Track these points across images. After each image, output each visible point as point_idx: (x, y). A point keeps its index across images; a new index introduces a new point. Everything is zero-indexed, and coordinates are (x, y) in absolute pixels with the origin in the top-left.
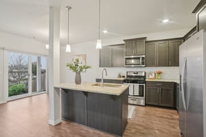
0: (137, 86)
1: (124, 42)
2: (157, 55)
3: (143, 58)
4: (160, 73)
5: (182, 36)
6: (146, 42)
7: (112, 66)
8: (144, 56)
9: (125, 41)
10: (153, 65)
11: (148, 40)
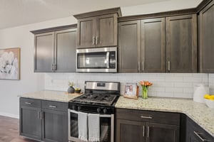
0: (95, 118)
1: (75, 21)
2: (141, 47)
3: (112, 53)
4: (147, 86)
5: (195, 6)
6: (121, 20)
7: (56, 69)
8: (114, 49)
9: (75, 16)
10: (133, 68)
11: (124, 14)
